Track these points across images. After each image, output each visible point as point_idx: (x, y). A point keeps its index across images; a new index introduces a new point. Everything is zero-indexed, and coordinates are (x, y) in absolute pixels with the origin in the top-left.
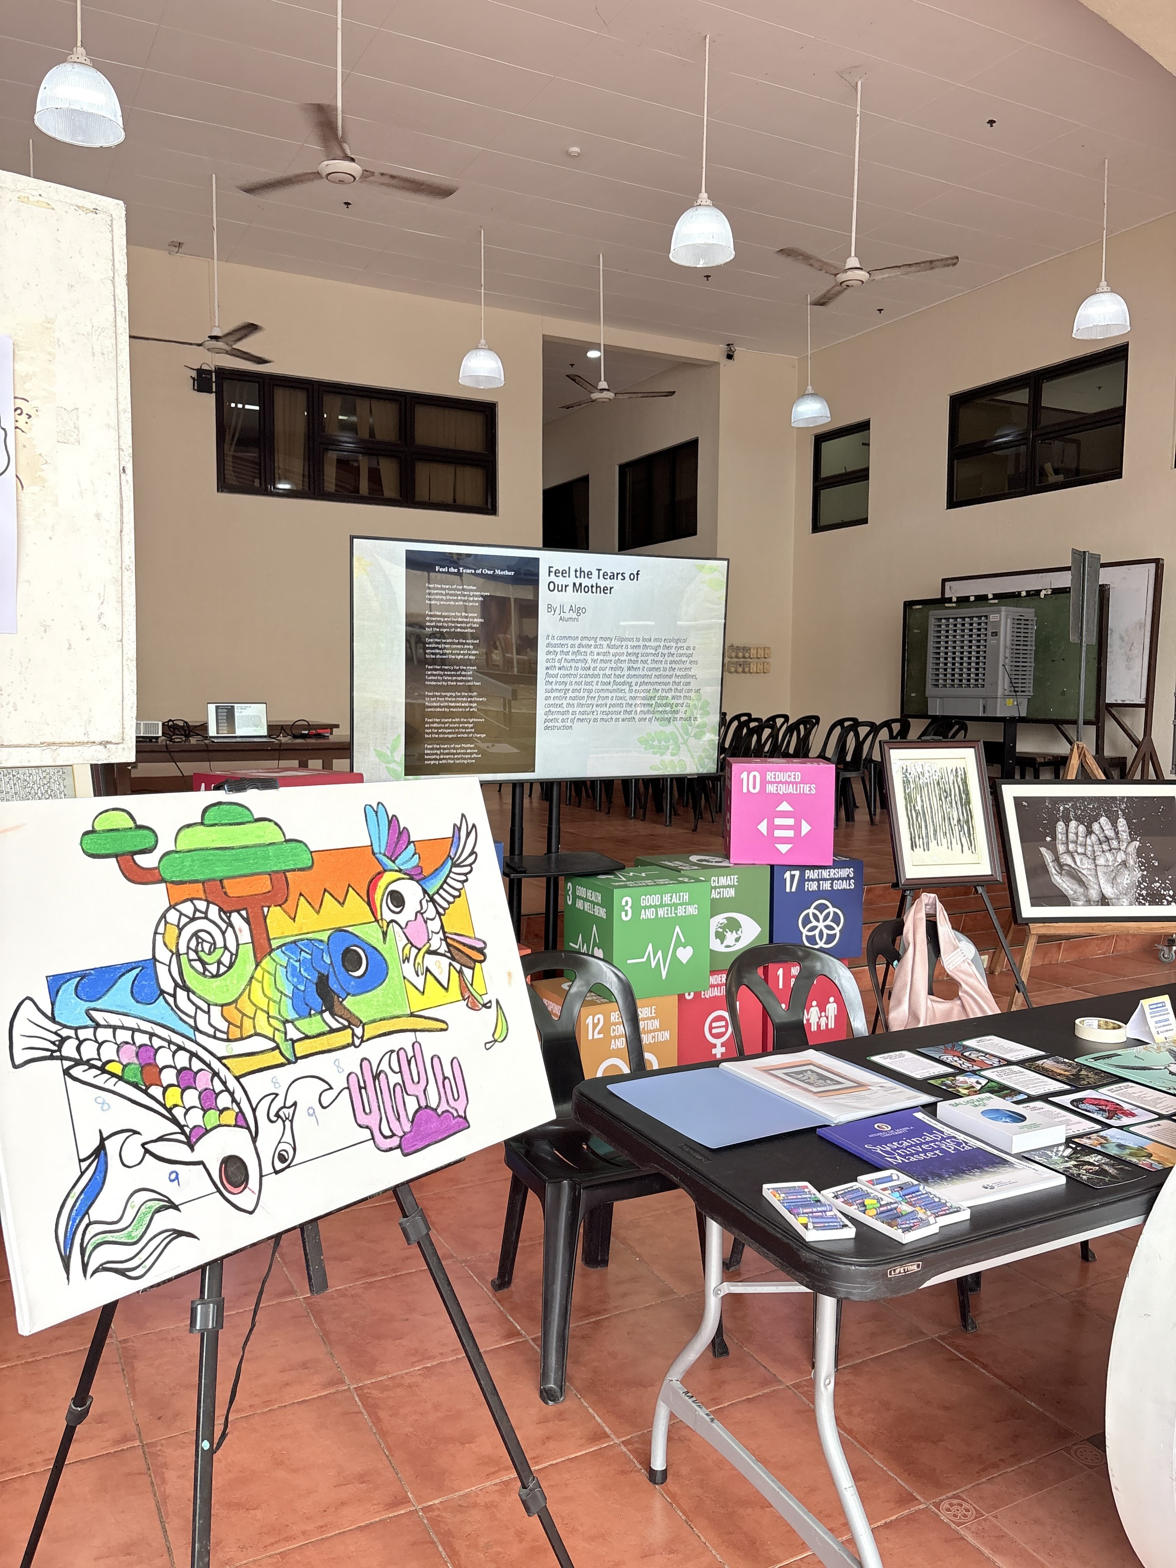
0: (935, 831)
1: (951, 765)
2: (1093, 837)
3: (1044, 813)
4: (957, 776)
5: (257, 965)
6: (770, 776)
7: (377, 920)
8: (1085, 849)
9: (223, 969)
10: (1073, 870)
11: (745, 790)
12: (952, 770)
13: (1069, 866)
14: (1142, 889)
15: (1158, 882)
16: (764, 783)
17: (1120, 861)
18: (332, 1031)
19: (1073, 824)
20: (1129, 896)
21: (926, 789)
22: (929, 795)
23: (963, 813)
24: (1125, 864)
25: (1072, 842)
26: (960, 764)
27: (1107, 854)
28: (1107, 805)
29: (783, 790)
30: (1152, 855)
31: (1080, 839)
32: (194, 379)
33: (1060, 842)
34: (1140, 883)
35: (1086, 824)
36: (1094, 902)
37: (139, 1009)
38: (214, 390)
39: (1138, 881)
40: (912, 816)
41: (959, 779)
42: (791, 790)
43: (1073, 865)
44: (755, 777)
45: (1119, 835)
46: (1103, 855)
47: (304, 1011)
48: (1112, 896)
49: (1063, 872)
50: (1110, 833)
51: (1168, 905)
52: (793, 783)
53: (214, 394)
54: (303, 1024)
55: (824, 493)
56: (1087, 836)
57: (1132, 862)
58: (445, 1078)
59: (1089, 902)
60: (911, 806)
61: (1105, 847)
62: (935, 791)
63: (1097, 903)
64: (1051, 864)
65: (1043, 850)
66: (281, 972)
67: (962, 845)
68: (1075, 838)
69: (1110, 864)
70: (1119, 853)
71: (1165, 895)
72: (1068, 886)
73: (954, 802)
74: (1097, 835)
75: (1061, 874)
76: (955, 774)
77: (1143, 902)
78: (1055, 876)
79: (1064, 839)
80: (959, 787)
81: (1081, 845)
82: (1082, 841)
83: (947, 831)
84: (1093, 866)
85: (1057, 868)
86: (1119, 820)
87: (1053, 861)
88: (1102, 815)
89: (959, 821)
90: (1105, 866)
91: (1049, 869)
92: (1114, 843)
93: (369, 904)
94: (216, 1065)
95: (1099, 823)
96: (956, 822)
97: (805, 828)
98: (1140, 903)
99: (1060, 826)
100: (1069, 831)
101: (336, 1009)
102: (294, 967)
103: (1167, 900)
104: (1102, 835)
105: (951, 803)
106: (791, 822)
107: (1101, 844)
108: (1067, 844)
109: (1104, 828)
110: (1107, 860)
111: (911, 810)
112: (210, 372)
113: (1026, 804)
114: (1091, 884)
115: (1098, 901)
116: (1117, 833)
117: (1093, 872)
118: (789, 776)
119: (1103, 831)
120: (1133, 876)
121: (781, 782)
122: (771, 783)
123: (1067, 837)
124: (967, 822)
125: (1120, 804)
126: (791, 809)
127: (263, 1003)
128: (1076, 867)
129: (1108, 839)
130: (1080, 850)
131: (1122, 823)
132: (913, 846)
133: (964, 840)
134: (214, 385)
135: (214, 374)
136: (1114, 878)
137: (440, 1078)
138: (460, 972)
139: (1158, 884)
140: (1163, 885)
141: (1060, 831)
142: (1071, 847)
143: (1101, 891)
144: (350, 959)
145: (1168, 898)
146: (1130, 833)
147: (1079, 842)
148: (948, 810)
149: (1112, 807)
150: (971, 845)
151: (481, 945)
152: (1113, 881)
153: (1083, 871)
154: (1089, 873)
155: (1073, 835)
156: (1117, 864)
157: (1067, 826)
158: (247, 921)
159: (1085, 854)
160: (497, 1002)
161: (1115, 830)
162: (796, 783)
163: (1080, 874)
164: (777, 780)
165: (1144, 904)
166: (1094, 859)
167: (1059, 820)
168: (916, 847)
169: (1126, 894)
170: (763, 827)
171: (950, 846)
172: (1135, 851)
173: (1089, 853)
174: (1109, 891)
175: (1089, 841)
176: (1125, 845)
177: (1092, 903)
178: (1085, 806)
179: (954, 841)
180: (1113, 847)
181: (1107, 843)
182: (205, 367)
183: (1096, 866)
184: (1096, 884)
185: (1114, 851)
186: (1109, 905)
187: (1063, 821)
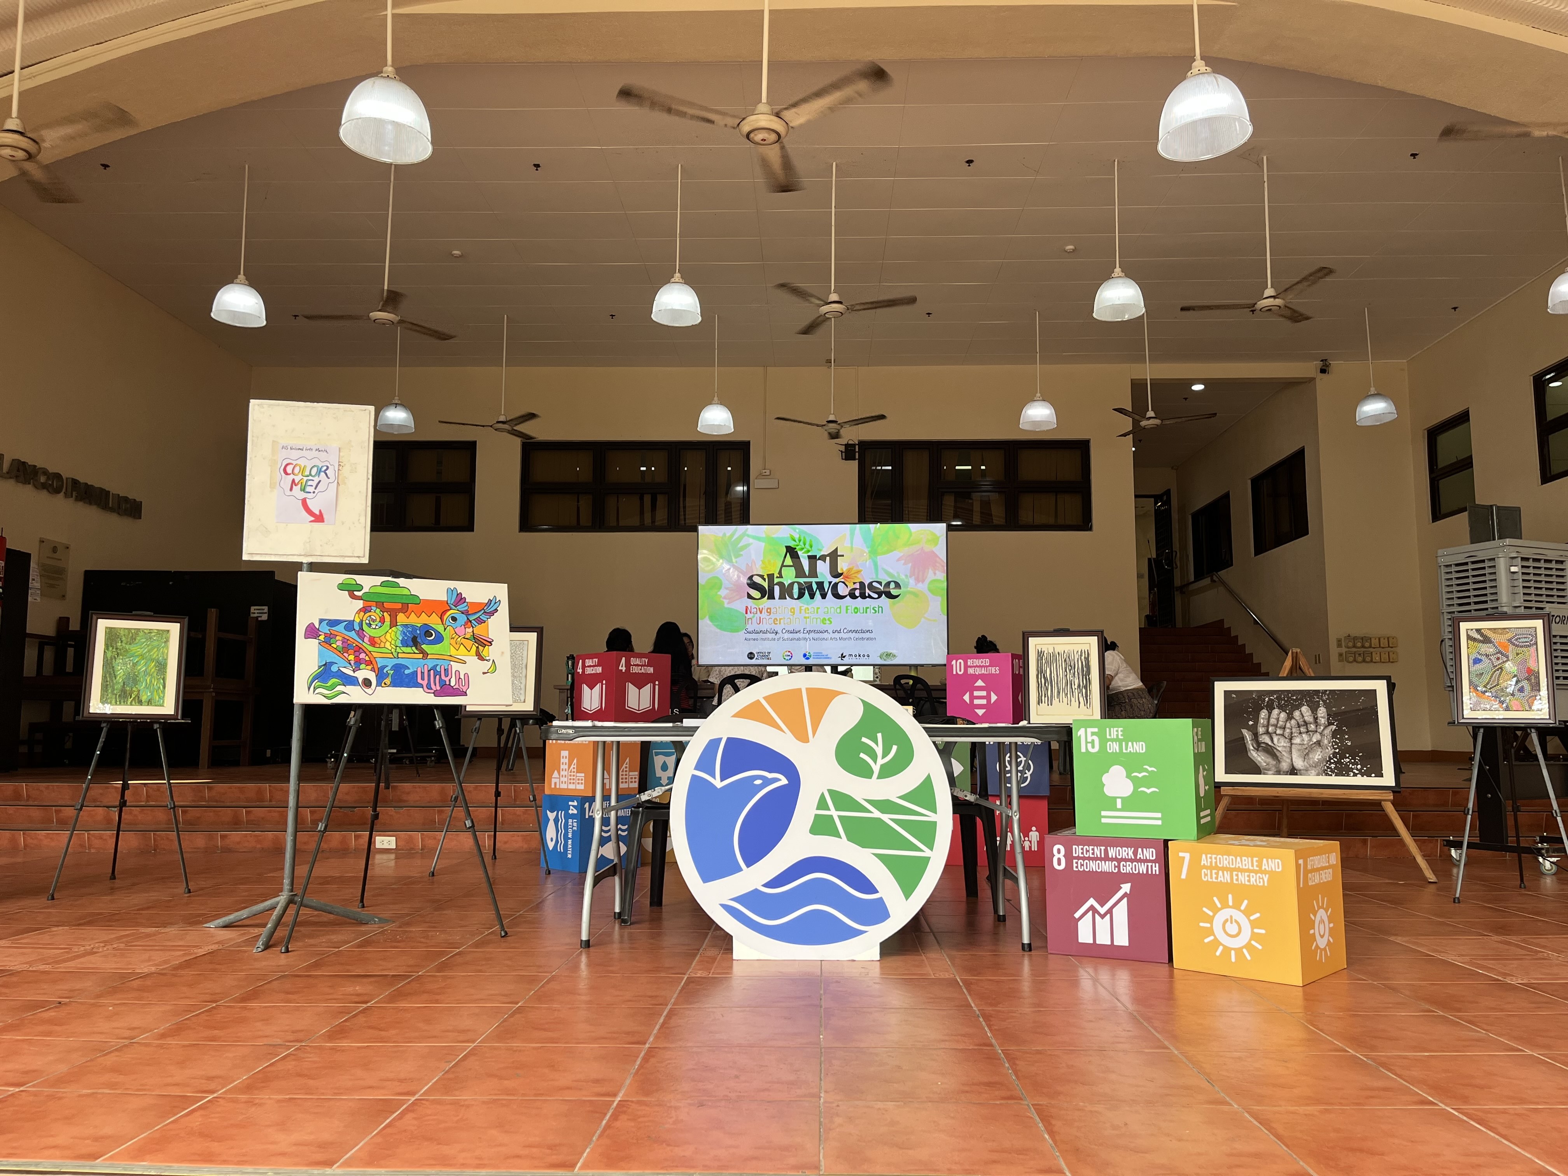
0: (1059, 692)
1: (1078, 648)
2: (1293, 722)
3: (1250, 703)
4: (1081, 655)
5: (391, 628)
6: (970, 662)
7: (443, 624)
8: (1284, 731)
9: (377, 627)
10: (1269, 747)
11: (955, 673)
12: (1078, 652)
13: (1267, 744)
14: (1331, 763)
15: (1348, 758)
16: (966, 667)
17: (1315, 741)
18: (415, 653)
19: (1276, 712)
20: (1318, 768)
21: (1055, 665)
22: (1057, 668)
23: (1083, 681)
24: (1320, 744)
25: (1272, 725)
26: (1085, 648)
27: (1304, 735)
28: (1310, 697)
29: (978, 671)
30: (1346, 737)
31: (1281, 723)
32: (842, 451)
33: (1261, 725)
34: (1330, 758)
35: (1288, 711)
36: (1284, 772)
37: (346, 633)
38: (857, 457)
39: (1329, 757)
40: (1041, 682)
41: (1083, 658)
42: (983, 671)
43: (1270, 743)
44: (960, 663)
45: (1318, 721)
46: (1299, 736)
47: (405, 643)
48: (1302, 768)
49: (1260, 749)
50: (1309, 717)
51: (1353, 776)
52: (984, 666)
53: (857, 461)
54: (403, 649)
55: (1443, 483)
56: (1287, 721)
57: (1326, 742)
58: (460, 678)
59: (1279, 772)
60: (1041, 676)
61: (1303, 729)
62: (1062, 665)
63: (1286, 773)
64: (1249, 742)
65: (1245, 732)
66: (399, 633)
67: (1079, 703)
68: (1276, 723)
69: (1305, 743)
70: (1315, 735)
71: (1353, 769)
72: (1262, 759)
73: (1076, 673)
74: (1296, 720)
75: (1258, 750)
76: (1079, 654)
77: (1330, 773)
78: (1252, 752)
79: (1265, 723)
80: (1082, 663)
81: (1280, 728)
82: (1282, 725)
83: (1069, 693)
84: (1289, 745)
85: (1255, 746)
86: (1320, 708)
87: (1252, 740)
88: (1304, 705)
89: (1079, 686)
90: (1300, 744)
91: (1247, 746)
92: (1312, 727)
93: (441, 618)
94: (368, 653)
95: (1301, 711)
96: (1076, 687)
97: (994, 698)
98: (1327, 774)
99: (1264, 714)
100: (1272, 716)
101: (418, 647)
102: (404, 632)
103: (1354, 773)
104: (1302, 720)
105: (1074, 674)
106: (984, 693)
107: (1299, 727)
108: (1268, 726)
109: (1305, 715)
110: (1303, 740)
111: (1041, 679)
112: (854, 445)
113: (1235, 696)
114: (1284, 758)
115: (1288, 772)
116: (1316, 719)
117: (1288, 749)
118: (982, 662)
119: (1303, 716)
120: (1325, 753)
121: (977, 666)
122: (971, 667)
123: (1268, 722)
124: (1086, 688)
125: (1322, 696)
126: (984, 684)
127: (390, 640)
128: (1273, 745)
129: (1306, 724)
130: (1279, 731)
131: (1322, 712)
132: (1039, 702)
133: (1081, 699)
134: (857, 454)
135: (857, 446)
136: (1307, 754)
137: (458, 678)
138: (478, 647)
139: (1348, 760)
140: (1353, 761)
141: (1262, 717)
142: (1271, 729)
143: (1292, 764)
144: (428, 633)
145: (1354, 771)
146: (1328, 719)
147: (1278, 725)
148: (1071, 678)
149: (1314, 698)
150: (1087, 703)
151: (491, 641)
152: (1305, 756)
153: (1278, 748)
154: (1284, 749)
155: (1274, 720)
156: (1311, 743)
157: (1270, 713)
158: (390, 615)
159: (1283, 735)
160: (493, 661)
161: (1314, 717)
162: (987, 666)
163: (1275, 751)
164: (974, 665)
165: (1331, 775)
166: (1291, 739)
167: (1263, 708)
168: (1042, 703)
169: (1315, 767)
170: (967, 698)
171: (1069, 703)
172: (1331, 733)
173: (1287, 735)
174: (1299, 763)
175: (1288, 725)
176: (1322, 728)
177: (1282, 773)
178: (1289, 698)
179: (1073, 699)
180: (1310, 729)
181: (1305, 727)
182: (851, 442)
183: (1291, 744)
184: (1288, 758)
185: (1310, 733)
186: (1297, 775)
187: (1267, 710)
